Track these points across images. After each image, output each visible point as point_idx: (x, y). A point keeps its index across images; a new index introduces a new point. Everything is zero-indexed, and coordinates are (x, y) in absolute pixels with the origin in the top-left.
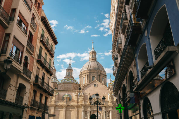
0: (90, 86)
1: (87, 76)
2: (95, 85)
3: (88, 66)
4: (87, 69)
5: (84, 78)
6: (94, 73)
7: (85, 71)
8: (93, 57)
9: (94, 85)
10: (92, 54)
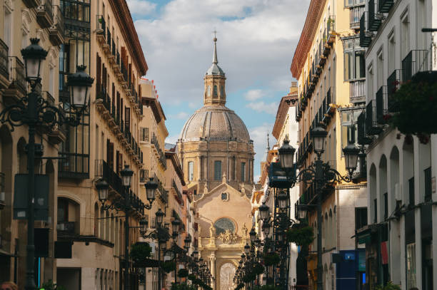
0: (211, 199)
1: (198, 160)
2: (224, 196)
3: (201, 130)
4: (201, 139)
5: (191, 164)
6: (219, 151)
7: (194, 143)
8: (215, 95)
9: (220, 196)
10: (214, 82)
